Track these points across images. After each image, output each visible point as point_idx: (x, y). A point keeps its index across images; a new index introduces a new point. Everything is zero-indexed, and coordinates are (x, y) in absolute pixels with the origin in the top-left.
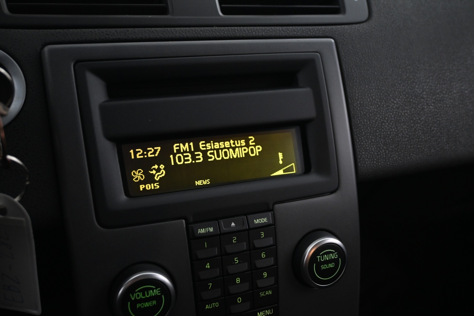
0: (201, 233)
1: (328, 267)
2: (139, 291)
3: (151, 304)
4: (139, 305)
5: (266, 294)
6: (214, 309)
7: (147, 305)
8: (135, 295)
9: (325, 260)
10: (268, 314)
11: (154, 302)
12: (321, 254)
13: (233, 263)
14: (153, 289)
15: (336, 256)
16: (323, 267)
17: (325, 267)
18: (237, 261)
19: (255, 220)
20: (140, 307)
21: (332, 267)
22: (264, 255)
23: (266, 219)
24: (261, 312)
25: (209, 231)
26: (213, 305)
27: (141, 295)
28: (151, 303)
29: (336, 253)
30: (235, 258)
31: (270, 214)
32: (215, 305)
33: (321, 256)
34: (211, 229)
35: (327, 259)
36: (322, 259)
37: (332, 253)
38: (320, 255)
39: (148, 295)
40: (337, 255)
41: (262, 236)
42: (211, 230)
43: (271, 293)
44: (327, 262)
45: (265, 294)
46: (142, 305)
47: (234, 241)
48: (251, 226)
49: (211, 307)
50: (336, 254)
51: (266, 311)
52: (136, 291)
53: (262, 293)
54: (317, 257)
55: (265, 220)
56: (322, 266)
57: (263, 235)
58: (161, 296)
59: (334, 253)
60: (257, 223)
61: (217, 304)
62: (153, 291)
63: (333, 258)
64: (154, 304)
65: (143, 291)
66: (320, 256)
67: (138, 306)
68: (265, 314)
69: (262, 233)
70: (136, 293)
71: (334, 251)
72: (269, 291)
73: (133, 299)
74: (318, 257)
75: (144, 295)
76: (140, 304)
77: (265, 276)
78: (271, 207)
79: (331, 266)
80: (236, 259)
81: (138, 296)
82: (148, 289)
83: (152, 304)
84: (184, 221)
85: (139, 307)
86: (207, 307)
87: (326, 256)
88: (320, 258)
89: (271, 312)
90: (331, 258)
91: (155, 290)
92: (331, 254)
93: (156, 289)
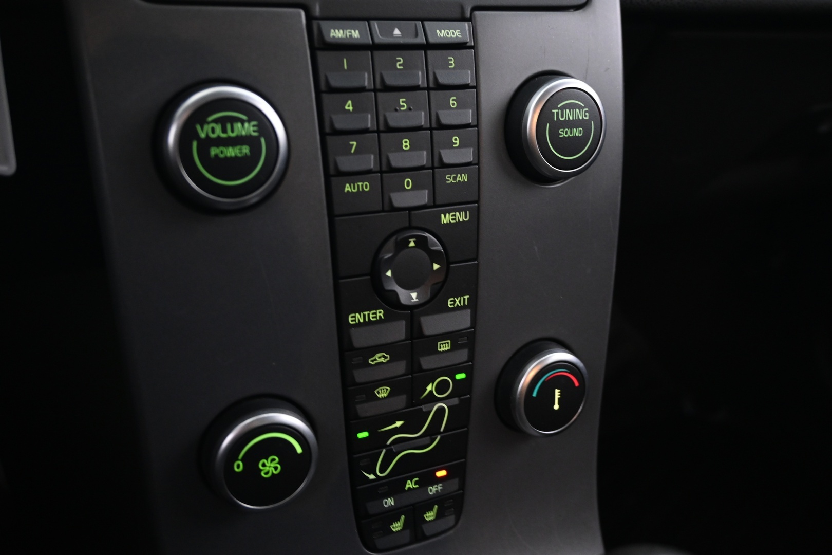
0: (336, 36)
1: (571, 134)
2: (216, 121)
3: (239, 153)
4: (214, 150)
5: (458, 179)
6: (361, 193)
7: (231, 152)
8: (207, 128)
9: (567, 119)
10: (461, 220)
11: (246, 150)
12: (559, 106)
13: (398, 108)
14: (242, 122)
15: (586, 116)
16: (564, 133)
17: (566, 134)
18: (403, 106)
19: (438, 31)
20: (216, 156)
21: (578, 136)
22: (455, 103)
23: (458, 32)
24: (447, 215)
25: (351, 36)
26: (358, 186)
27: (218, 128)
28: (239, 149)
29: (587, 109)
30: (401, 100)
31: (466, 25)
32: (362, 186)
33: (560, 111)
34: (355, 32)
35: (571, 118)
36: (562, 117)
37: (580, 107)
38: (558, 109)
39: (232, 131)
40: (587, 114)
41: (452, 64)
42: (356, 34)
43: (466, 180)
44: (570, 124)
45: (455, 178)
46: (222, 152)
47: (400, 65)
48: (432, 40)
49: (354, 189)
50: (586, 112)
51: (457, 214)
52: (210, 119)
53: (450, 177)
54: (553, 111)
55: (457, 34)
56: (561, 131)
57: (452, 62)
58: (257, 139)
59: (583, 108)
60: (442, 36)
61: (366, 186)
62: (243, 125)
63: (581, 118)
64: (246, 152)
65: (223, 121)
66: (557, 111)
67: (213, 152)
68: (455, 219)
69: (451, 60)
70: (209, 123)
71: (583, 105)
72: (463, 175)
73: (203, 135)
74: (555, 111)
75: (224, 130)
76: (218, 147)
77: (456, 144)
78: (468, 15)
79: (577, 132)
80: (403, 102)
81: (213, 130)
82: (234, 120)
83: (241, 153)
84: (303, 14)
85: (214, 155)
86: (348, 188)
87: (568, 111)
88: (558, 113)
89: (466, 218)
90: (577, 118)
91: (246, 125)
92: (577, 110)
93: (249, 121)
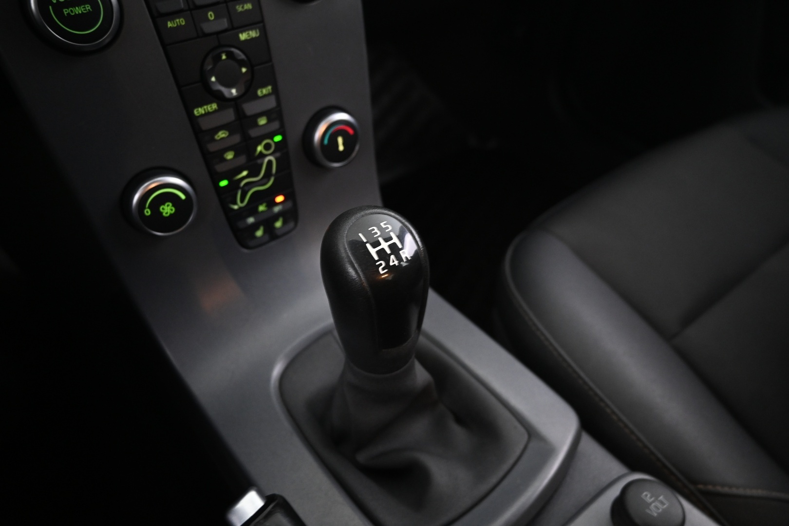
3: (84, 10)
4: (66, 11)
5: (245, 8)
6: (179, 27)
7: (78, 10)
10: (254, 36)
11: (88, 7)
24: (244, 34)
26: (177, 22)
28: (83, 8)
32: (179, 21)
43: (251, 8)
45: (243, 7)
46: (72, 11)
49: (174, 24)
51: (250, 32)
53: (239, 7)
61: (182, 21)
64: (89, 9)
67: (65, 13)
68: (250, 36)
72: (248, 4)
76: (68, 9)
83: (86, 10)
85: (67, 14)
86: (170, 25)
89: (257, 34)
